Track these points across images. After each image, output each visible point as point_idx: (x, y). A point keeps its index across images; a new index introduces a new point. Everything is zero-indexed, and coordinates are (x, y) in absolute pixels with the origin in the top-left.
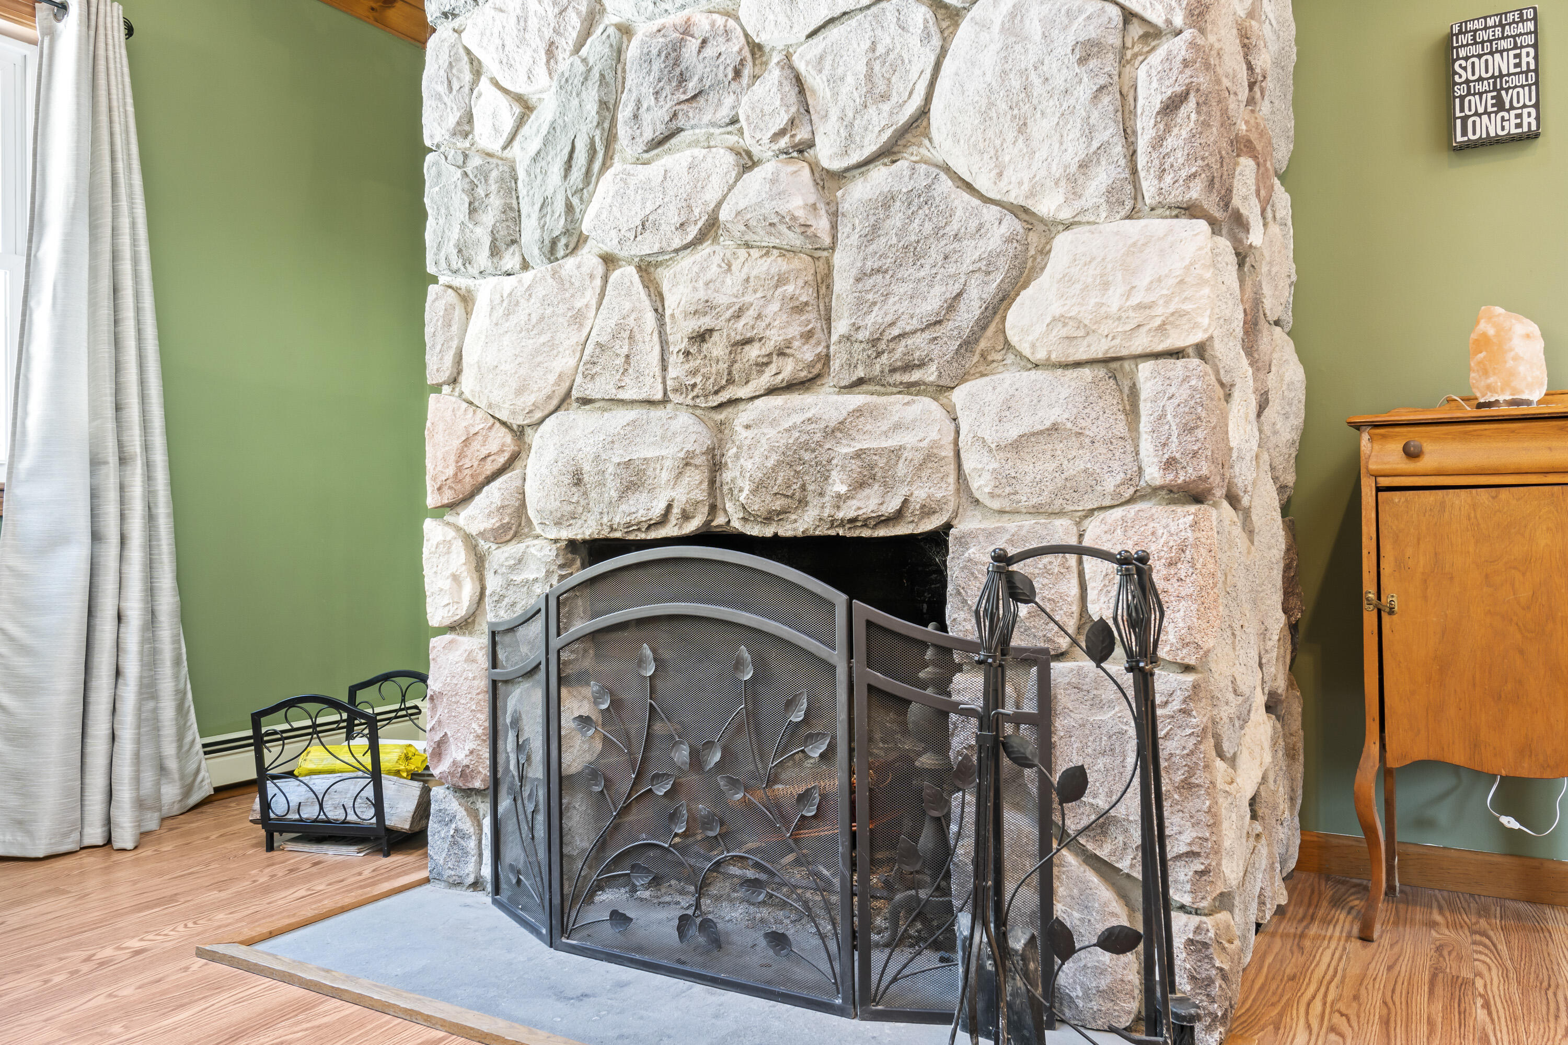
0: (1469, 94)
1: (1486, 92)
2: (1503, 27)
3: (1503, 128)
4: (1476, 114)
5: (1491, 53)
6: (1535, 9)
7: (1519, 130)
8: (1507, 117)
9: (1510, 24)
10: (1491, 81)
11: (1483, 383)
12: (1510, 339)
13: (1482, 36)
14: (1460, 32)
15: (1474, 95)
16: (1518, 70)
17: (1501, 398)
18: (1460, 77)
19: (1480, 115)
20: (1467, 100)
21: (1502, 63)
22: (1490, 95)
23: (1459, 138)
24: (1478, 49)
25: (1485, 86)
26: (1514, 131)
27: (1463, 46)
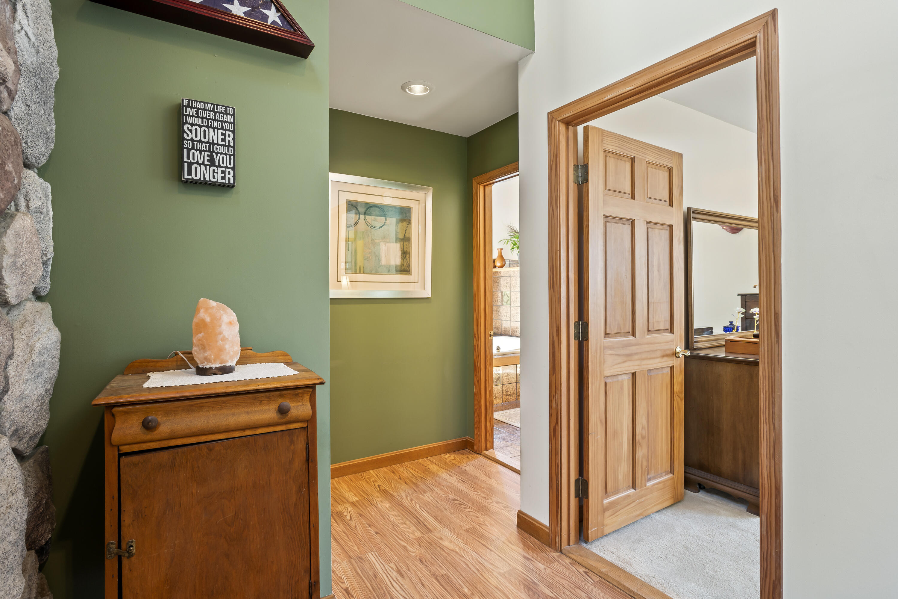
0: (193, 148)
1: (204, 150)
2: (215, 113)
3: (214, 177)
4: (197, 163)
5: (207, 127)
6: (234, 109)
7: (223, 181)
8: (216, 171)
9: (219, 113)
10: (207, 145)
11: (202, 355)
12: (220, 326)
13: (201, 113)
14: (188, 106)
15: (196, 150)
16: (224, 143)
17: (213, 366)
18: (188, 135)
19: (200, 165)
20: (192, 152)
21: (215, 136)
22: (206, 153)
23: (186, 176)
24: (199, 122)
25: (203, 147)
26: (220, 181)
27: (189, 115)
